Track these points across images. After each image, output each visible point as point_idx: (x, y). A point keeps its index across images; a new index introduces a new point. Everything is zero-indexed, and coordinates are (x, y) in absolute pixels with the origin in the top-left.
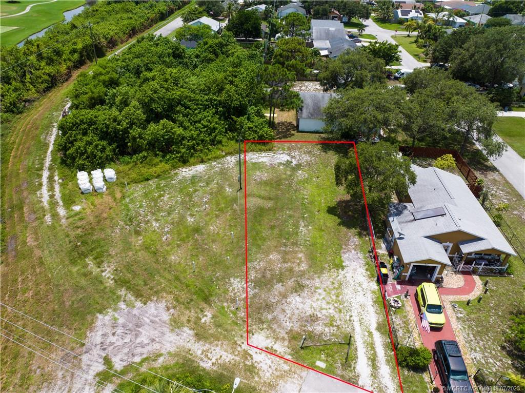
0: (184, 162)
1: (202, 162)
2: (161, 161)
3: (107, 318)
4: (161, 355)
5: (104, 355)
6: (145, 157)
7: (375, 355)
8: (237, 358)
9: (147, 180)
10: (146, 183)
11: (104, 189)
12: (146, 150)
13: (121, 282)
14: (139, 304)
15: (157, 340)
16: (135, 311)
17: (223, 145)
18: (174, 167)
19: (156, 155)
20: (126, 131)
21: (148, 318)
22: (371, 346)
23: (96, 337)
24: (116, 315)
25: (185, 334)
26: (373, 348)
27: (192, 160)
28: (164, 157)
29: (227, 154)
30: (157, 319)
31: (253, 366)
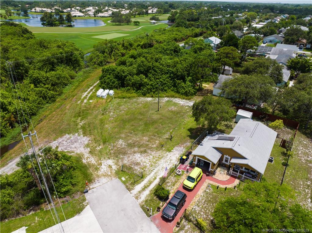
0: (144, 95)
1: (152, 97)
2: (135, 92)
3: (69, 136)
4: (73, 152)
5: (58, 145)
6: (129, 89)
7: (148, 186)
8: (96, 164)
9: (124, 98)
10: (123, 99)
11: (105, 97)
12: (130, 86)
13: (83, 128)
14: (82, 136)
15: (77, 148)
16: (79, 138)
17: (167, 92)
18: (139, 96)
19: (134, 89)
20: (126, 77)
21: (81, 141)
22: (150, 183)
23: (60, 140)
24: (72, 137)
25: (87, 150)
26: (150, 184)
27: (147, 95)
28: (136, 91)
29: (166, 97)
30: (83, 142)
31: (99, 168)
